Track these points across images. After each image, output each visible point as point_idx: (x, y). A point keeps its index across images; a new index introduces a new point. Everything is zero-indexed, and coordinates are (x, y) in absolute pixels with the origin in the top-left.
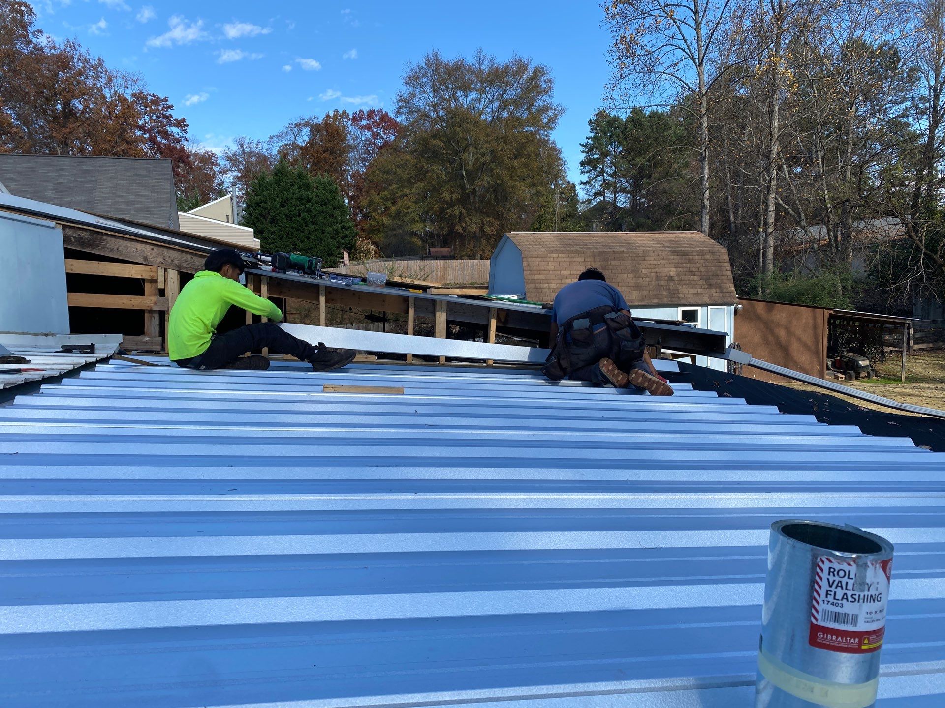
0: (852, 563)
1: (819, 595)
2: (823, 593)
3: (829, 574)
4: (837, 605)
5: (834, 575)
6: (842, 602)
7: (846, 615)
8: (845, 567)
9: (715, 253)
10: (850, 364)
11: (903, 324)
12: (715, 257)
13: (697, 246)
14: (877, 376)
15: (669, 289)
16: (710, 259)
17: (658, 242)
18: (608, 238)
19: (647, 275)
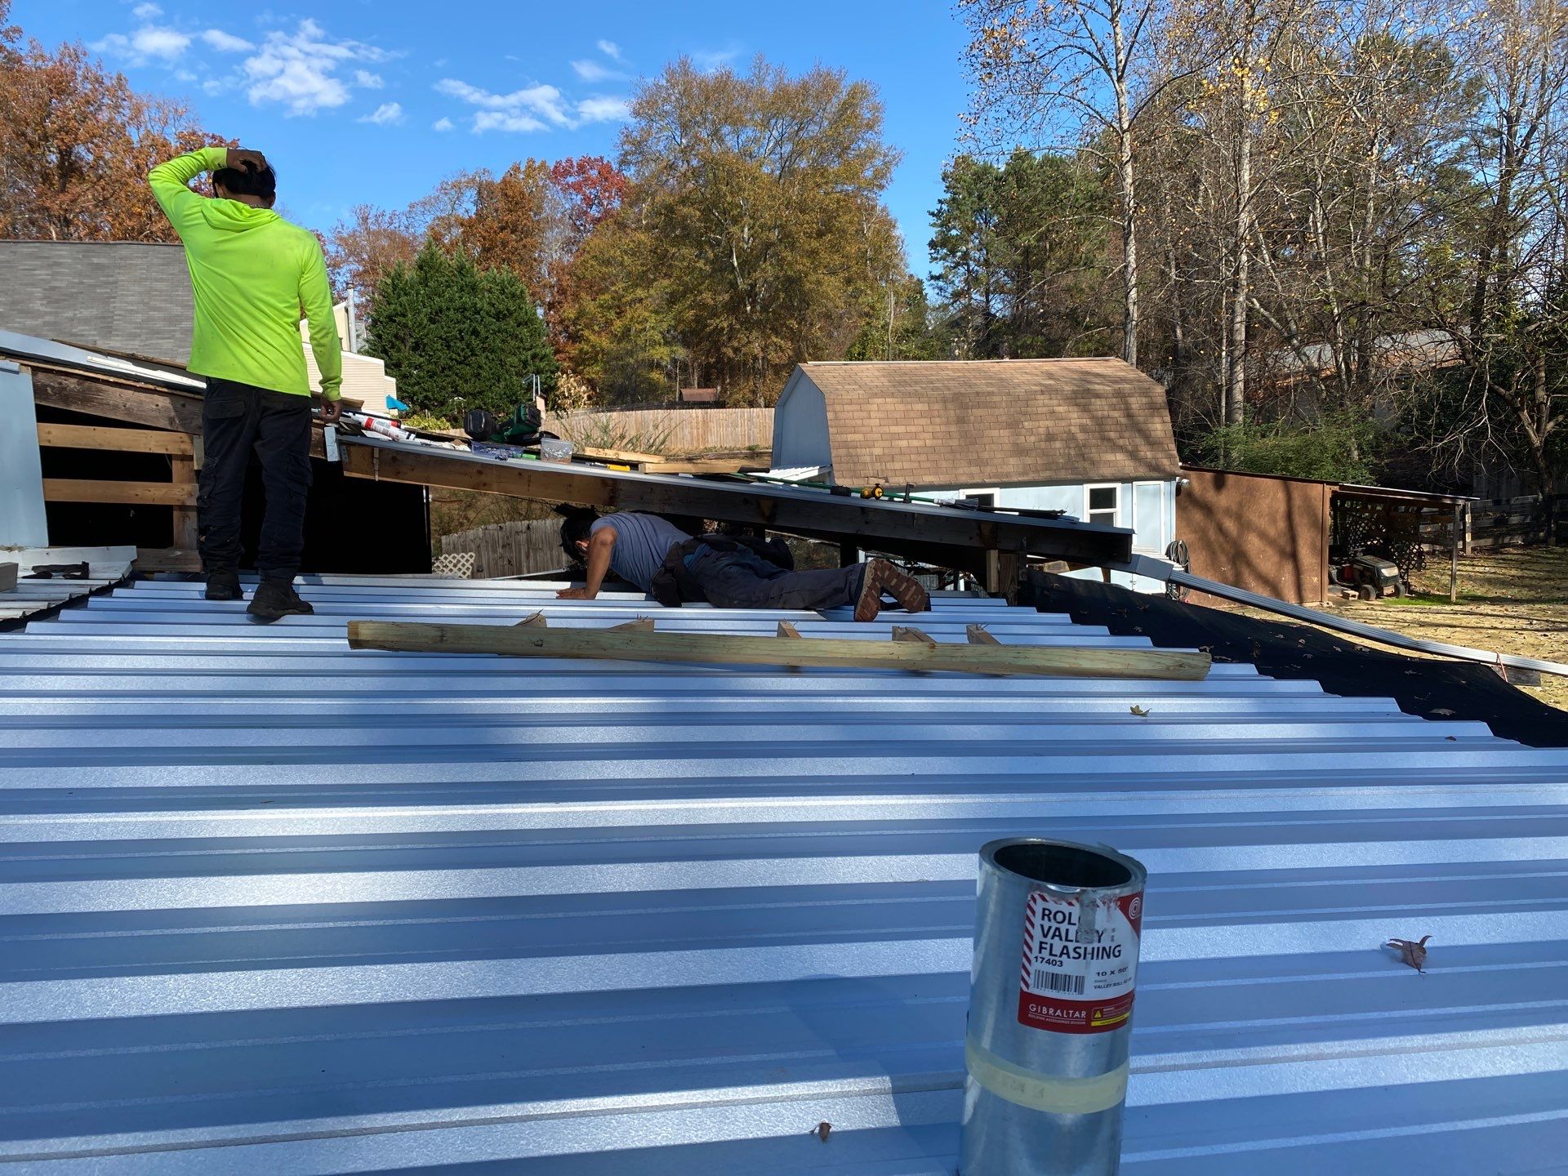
0: (1074, 902)
1: (1030, 949)
2: (1035, 945)
3: (1043, 919)
4: (1054, 963)
5: (1050, 920)
6: (1060, 959)
7: (1067, 977)
8: (1064, 907)
9: (1145, 393)
10: (1368, 574)
11: (1453, 506)
12: (1144, 400)
13: (1116, 382)
14: (1411, 592)
15: (1069, 454)
16: (1136, 403)
17: (1050, 376)
18: (968, 370)
19: (1031, 432)
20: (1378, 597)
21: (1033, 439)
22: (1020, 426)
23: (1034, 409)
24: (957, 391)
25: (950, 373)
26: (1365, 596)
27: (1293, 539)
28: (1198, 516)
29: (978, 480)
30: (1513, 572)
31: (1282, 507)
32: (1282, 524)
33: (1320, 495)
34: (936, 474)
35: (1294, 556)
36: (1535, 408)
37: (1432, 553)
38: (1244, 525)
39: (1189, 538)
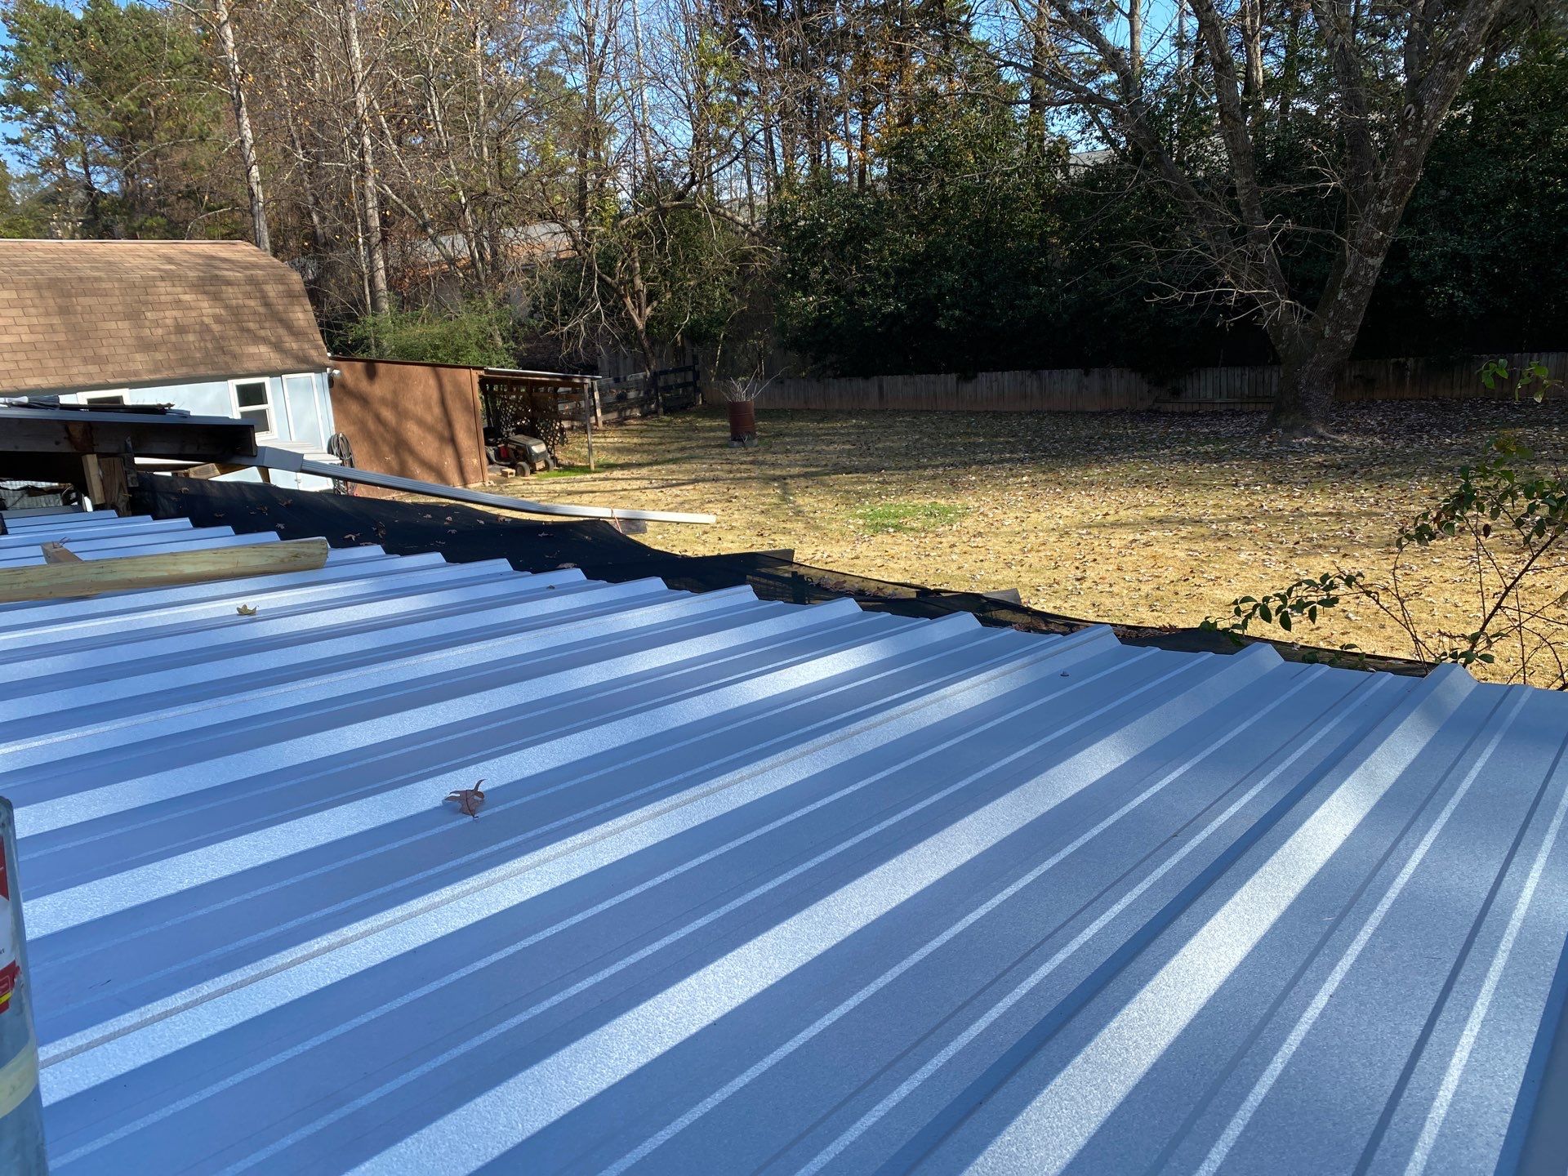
9: (281, 280)
10: (521, 452)
11: (582, 385)
12: (281, 288)
13: (246, 268)
14: (558, 465)
15: (206, 348)
16: (272, 290)
17: (169, 260)
18: (64, 252)
19: (157, 324)
20: (533, 472)
21: (160, 331)
22: (142, 317)
23: (156, 297)
24: (52, 275)
25: (40, 254)
26: (521, 473)
27: (450, 424)
28: (354, 408)
29: (97, 381)
30: (635, 440)
31: (435, 395)
32: (437, 410)
33: (469, 380)
34: (42, 375)
35: (452, 441)
36: (635, 295)
37: (571, 429)
38: (402, 414)
39: (349, 430)
